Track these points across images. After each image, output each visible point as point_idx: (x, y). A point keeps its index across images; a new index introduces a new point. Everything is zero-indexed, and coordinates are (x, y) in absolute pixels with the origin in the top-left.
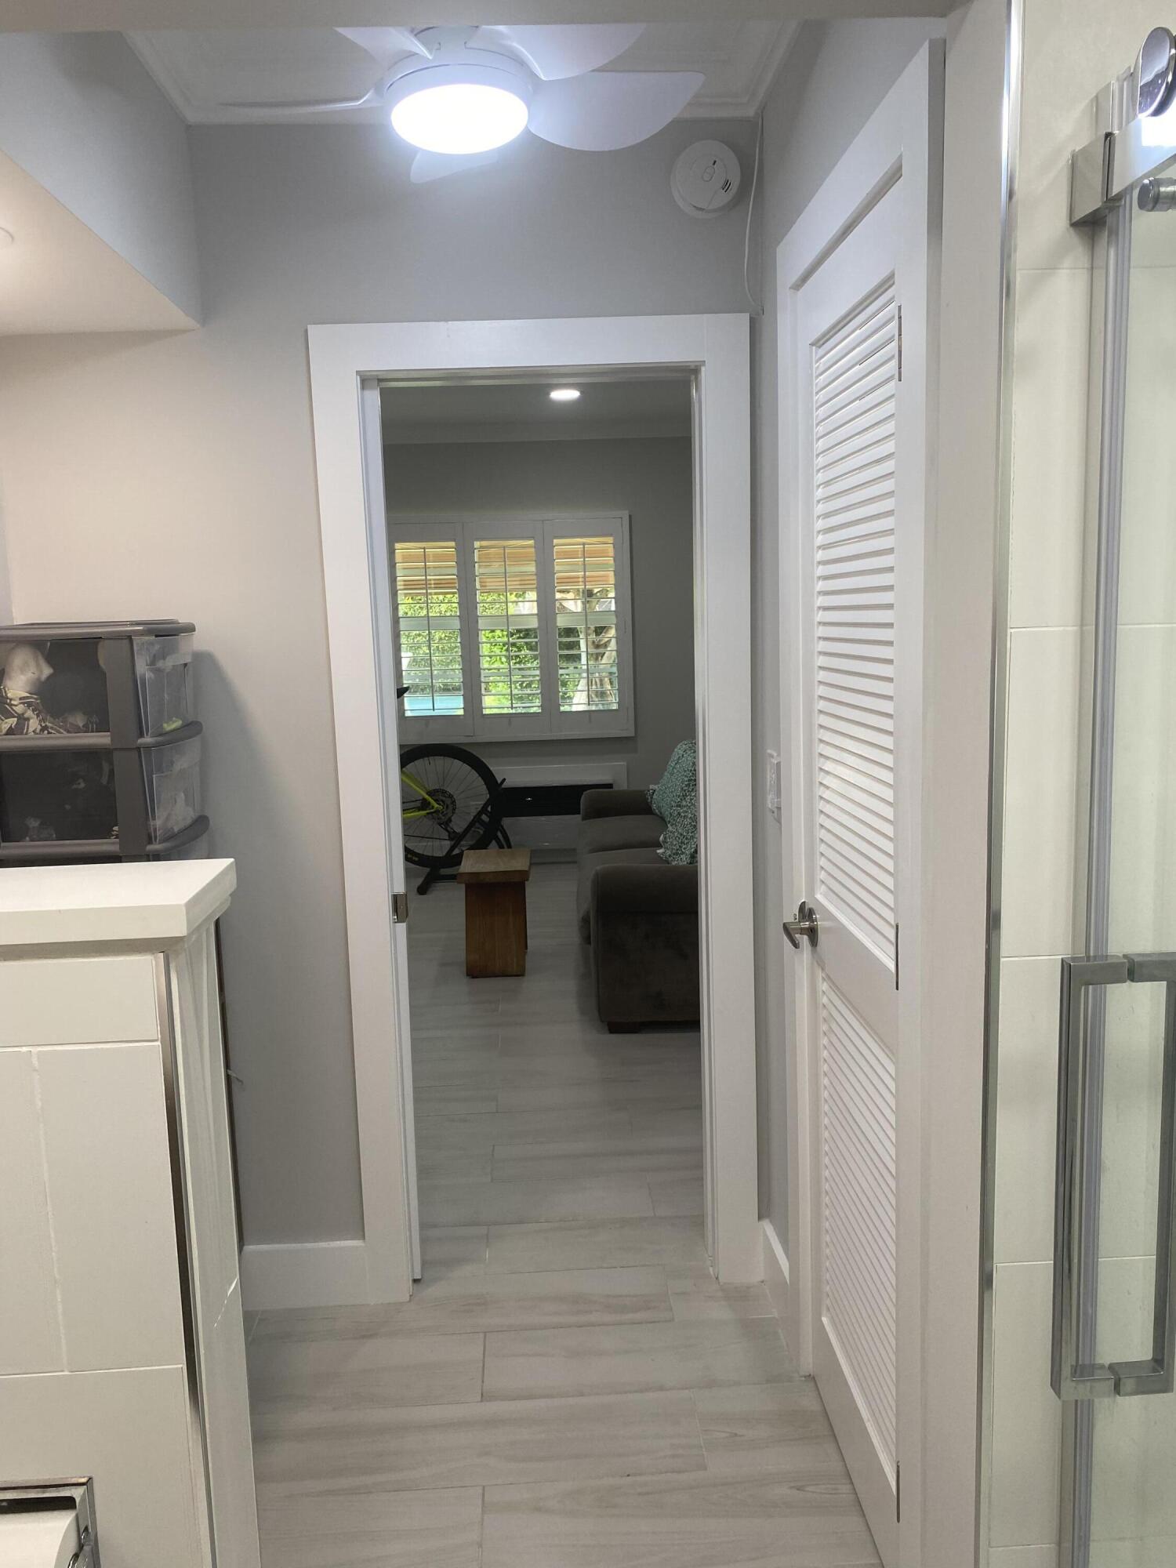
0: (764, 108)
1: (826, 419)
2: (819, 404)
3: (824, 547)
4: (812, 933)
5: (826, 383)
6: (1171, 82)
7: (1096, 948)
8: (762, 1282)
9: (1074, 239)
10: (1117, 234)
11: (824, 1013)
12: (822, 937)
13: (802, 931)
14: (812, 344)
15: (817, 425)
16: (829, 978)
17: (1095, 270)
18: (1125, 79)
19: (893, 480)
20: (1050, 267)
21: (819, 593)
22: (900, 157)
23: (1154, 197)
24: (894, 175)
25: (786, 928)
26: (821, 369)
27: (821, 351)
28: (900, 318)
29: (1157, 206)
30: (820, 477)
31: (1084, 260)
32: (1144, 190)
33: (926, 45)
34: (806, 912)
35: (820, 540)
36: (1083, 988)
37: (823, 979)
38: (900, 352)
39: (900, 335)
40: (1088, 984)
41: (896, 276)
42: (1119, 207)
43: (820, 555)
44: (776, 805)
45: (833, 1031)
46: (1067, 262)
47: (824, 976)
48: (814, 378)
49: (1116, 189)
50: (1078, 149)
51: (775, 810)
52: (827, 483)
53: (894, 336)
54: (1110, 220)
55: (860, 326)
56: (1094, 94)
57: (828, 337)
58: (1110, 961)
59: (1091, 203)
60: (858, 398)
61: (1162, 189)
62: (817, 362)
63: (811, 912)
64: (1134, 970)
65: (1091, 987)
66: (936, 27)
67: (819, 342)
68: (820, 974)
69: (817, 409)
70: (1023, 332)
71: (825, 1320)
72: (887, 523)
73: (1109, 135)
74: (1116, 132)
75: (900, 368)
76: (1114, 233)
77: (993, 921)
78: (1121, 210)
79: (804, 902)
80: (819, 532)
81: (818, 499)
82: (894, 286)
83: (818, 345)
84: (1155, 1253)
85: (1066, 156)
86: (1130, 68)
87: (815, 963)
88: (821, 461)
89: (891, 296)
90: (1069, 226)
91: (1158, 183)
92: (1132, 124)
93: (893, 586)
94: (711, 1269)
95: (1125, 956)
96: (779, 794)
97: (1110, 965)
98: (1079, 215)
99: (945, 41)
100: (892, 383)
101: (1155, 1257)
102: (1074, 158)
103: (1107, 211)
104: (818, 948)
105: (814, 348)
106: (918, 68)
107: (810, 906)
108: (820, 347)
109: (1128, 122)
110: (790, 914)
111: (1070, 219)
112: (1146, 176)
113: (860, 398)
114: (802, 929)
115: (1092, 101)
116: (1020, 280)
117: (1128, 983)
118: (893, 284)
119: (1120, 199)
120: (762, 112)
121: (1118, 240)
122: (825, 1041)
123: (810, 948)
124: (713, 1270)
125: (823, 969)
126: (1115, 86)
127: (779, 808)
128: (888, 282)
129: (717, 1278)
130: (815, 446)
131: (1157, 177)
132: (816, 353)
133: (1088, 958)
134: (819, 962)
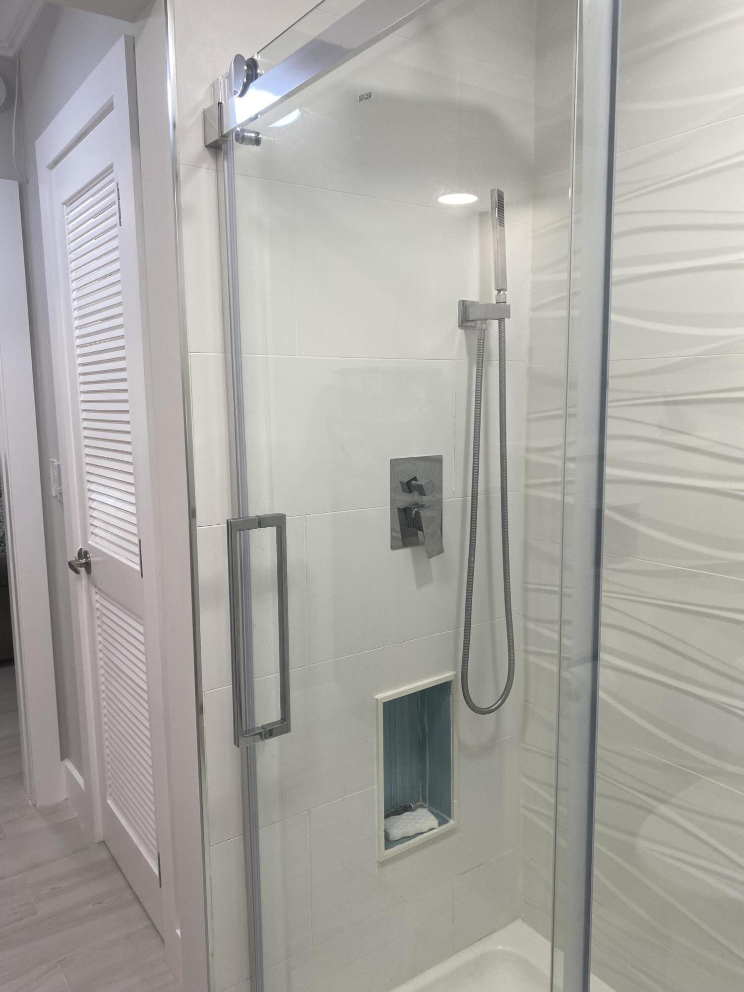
0: (20, 53)
1: (75, 250)
2: (70, 241)
3: (78, 328)
4: (88, 566)
5: (74, 228)
6: (246, 82)
7: (243, 514)
8: (66, 799)
9: (207, 153)
10: (227, 154)
11: (98, 614)
12: (94, 567)
13: (81, 565)
14: (64, 204)
15: (70, 253)
16: (100, 589)
17: (218, 172)
18: (226, 78)
19: (120, 285)
20: (196, 166)
21: (79, 355)
22: (112, 98)
23: (241, 137)
24: (109, 108)
25: (71, 565)
26: (70, 219)
27: (69, 209)
28: (118, 190)
29: (244, 142)
30: (74, 285)
31: (213, 167)
32: (237, 135)
33: (123, 36)
34: (83, 554)
35: (77, 323)
36: (238, 533)
37: (96, 593)
38: (119, 209)
39: (119, 199)
40: (240, 530)
41: (114, 166)
42: (227, 141)
43: (77, 333)
44: (58, 492)
45: (105, 623)
46: (205, 165)
47: (97, 591)
48: (66, 225)
49: (225, 132)
50: (206, 108)
51: (58, 495)
52: (78, 289)
53: (115, 202)
54: (224, 146)
55: (92, 196)
56: (212, 82)
57: (74, 199)
58: (250, 518)
59: (214, 137)
60: (95, 237)
61: (245, 134)
62: (67, 215)
63: (86, 553)
64: (261, 522)
65: (242, 531)
66: (129, 28)
67: (69, 202)
68: (94, 590)
69: (69, 243)
70: (186, 196)
71: (109, 802)
72: (119, 310)
73: (220, 103)
74: (223, 103)
75: (120, 218)
76: (226, 154)
77: (192, 514)
78: (228, 142)
79: (81, 549)
80: (76, 318)
81: (73, 298)
82: (113, 173)
83: (68, 204)
84: (279, 671)
85: (200, 111)
86: (227, 72)
87: (91, 585)
88: (73, 275)
89: (112, 177)
90: (204, 147)
91: (243, 130)
92: (230, 100)
93: (124, 346)
94: (30, 802)
95: (256, 516)
96: (60, 484)
97: (250, 520)
98: (209, 142)
99: (134, 38)
100: (116, 229)
101: (279, 674)
102: (205, 113)
103: (222, 142)
104: (92, 574)
105: (65, 206)
106: (119, 50)
107: (86, 549)
108: (68, 206)
109: (228, 99)
110: (73, 556)
111: (205, 143)
112: (239, 126)
113: (95, 238)
114: (81, 564)
115: (211, 85)
116: (182, 169)
117: (258, 529)
118: (113, 171)
119: (227, 137)
120: (19, 56)
121: (228, 159)
122: (99, 630)
123: (86, 575)
124: (32, 802)
125: (96, 586)
126: (221, 80)
127: (61, 494)
128: (109, 170)
129: (35, 805)
130: (70, 266)
131: (244, 128)
132: (66, 210)
133: (240, 518)
134: (92, 582)
